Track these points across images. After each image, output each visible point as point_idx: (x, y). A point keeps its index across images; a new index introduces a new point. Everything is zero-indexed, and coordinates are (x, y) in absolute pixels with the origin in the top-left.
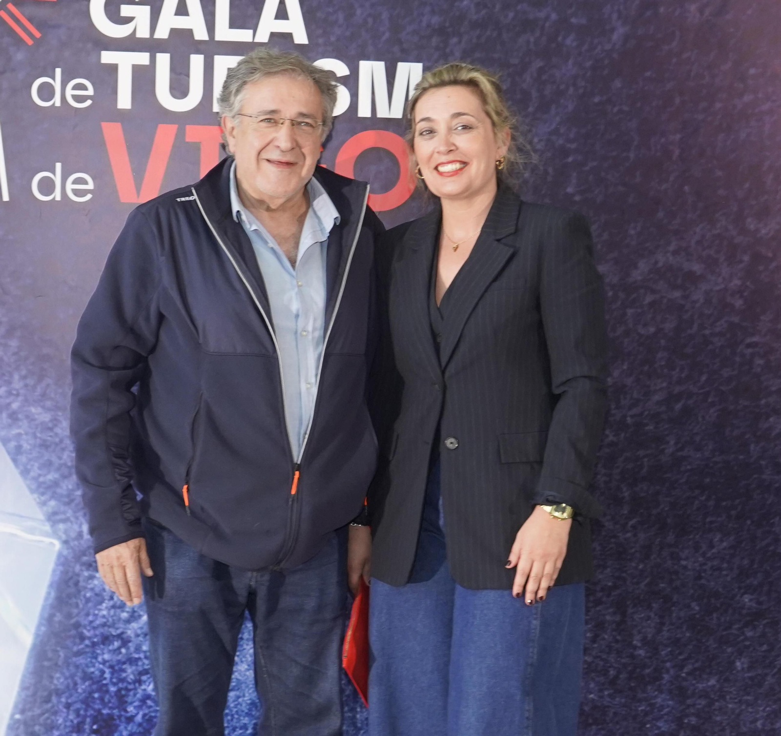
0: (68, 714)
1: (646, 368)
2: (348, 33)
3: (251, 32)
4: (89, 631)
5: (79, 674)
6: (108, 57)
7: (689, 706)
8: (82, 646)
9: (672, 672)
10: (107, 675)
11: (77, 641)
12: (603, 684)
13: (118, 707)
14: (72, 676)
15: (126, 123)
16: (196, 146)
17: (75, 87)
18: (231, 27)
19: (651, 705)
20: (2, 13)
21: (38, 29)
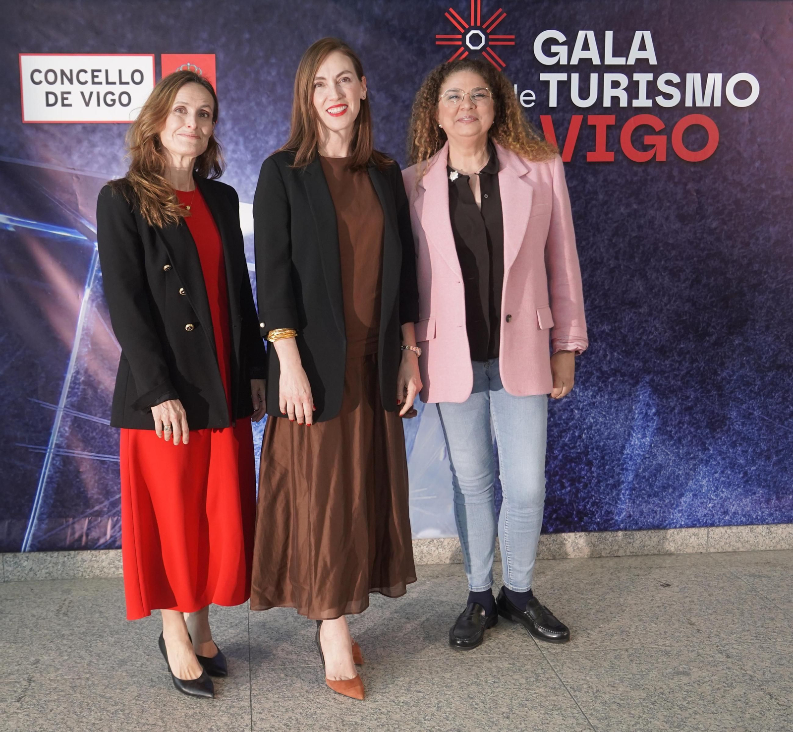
2: (680, 58)
3: (625, 59)
6: (544, 77)
15: (554, 115)
16: (594, 127)
17: (525, 95)
18: (613, 56)
20: (484, 53)
21: (504, 62)
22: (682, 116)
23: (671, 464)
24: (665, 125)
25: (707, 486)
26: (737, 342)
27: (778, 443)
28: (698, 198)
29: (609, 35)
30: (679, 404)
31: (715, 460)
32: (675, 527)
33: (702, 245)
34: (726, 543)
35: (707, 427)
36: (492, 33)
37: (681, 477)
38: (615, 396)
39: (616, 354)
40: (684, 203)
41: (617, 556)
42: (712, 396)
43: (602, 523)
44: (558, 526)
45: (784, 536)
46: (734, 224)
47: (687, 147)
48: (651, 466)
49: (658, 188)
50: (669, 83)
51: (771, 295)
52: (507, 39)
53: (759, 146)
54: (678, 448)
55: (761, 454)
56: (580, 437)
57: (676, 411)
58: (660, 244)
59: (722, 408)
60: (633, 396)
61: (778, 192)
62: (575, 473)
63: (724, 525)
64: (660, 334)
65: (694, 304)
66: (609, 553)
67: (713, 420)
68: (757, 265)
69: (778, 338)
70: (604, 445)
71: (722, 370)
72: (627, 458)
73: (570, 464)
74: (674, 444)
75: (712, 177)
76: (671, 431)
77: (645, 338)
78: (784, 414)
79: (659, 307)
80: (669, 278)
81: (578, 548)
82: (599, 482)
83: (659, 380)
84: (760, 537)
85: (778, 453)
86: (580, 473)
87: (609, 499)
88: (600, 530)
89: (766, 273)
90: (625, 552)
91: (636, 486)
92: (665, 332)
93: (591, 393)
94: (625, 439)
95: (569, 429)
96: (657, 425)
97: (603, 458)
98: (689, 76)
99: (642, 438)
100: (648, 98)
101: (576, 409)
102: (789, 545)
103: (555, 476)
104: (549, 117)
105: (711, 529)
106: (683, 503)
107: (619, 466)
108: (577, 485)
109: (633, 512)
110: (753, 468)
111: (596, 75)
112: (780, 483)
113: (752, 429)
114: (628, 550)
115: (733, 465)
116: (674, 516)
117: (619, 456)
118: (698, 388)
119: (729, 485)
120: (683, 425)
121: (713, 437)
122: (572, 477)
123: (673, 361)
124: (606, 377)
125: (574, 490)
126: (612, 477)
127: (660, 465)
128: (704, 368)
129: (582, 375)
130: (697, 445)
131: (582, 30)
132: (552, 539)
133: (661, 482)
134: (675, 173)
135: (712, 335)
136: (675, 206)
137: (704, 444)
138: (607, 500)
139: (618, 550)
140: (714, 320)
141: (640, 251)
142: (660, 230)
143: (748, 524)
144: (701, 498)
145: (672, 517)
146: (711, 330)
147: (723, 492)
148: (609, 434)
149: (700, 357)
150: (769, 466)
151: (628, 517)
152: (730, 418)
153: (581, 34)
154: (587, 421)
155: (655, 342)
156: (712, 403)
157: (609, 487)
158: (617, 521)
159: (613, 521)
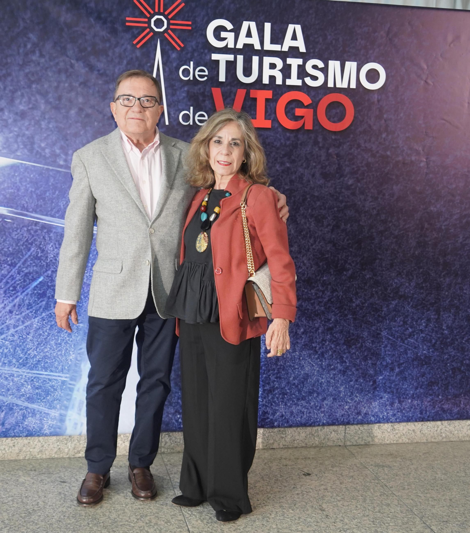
1: (451, 204)
2: (324, 48)
3: (280, 46)
6: (215, 57)
7: (466, 355)
9: (459, 340)
12: (430, 347)
15: (223, 88)
16: (255, 100)
17: (199, 71)
18: (271, 43)
19: (450, 355)
20: (166, 35)
21: (182, 42)
22: (325, 94)
23: (316, 374)
24: (312, 101)
25: (344, 392)
26: (368, 276)
27: (399, 357)
28: (338, 160)
29: (268, 26)
30: (323, 325)
31: (351, 371)
32: (319, 425)
33: (341, 198)
34: (359, 438)
35: (344, 344)
36: (172, 19)
37: (324, 384)
40: (327, 164)
41: (272, 449)
42: (348, 319)
45: (404, 432)
46: (366, 182)
47: (329, 119)
48: (300, 375)
49: (307, 150)
50: (315, 67)
51: (395, 240)
52: (185, 25)
53: (385, 121)
54: (321, 361)
55: (386, 366)
57: (320, 331)
58: (308, 196)
59: (356, 329)
61: (400, 158)
63: (357, 424)
64: (307, 268)
65: (334, 245)
66: (266, 445)
67: (349, 339)
68: (384, 216)
69: (400, 274)
71: (356, 299)
72: (280, 368)
74: (318, 358)
75: (348, 144)
76: (316, 347)
78: (405, 334)
79: (307, 247)
80: (315, 224)
83: (307, 306)
84: (386, 433)
85: (399, 365)
87: (266, 402)
89: (391, 222)
90: (279, 445)
91: (288, 391)
92: (312, 267)
96: (305, 342)
98: (331, 63)
99: (293, 352)
100: (298, 78)
102: (409, 439)
104: (219, 90)
105: (347, 426)
106: (325, 405)
107: (274, 375)
109: (285, 413)
110: (380, 378)
111: (257, 57)
112: (401, 389)
113: (380, 346)
114: (281, 444)
115: (364, 375)
117: (274, 367)
118: (337, 312)
119: (361, 391)
120: (326, 342)
121: (349, 352)
123: (318, 290)
126: (269, 384)
127: (307, 375)
128: (342, 296)
130: (337, 358)
131: (246, 20)
133: (308, 388)
134: (320, 139)
135: (349, 270)
136: (319, 166)
137: (342, 357)
138: (264, 402)
139: (273, 443)
140: (350, 258)
141: (292, 201)
142: (307, 185)
143: (377, 423)
144: (339, 401)
145: (316, 416)
146: (348, 266)
147: (357, 397)
149: (339, 288)
150: (393, 376)
151: (281, 417)
152: (363, 337)
153: (245, 25)
155: (303, 274)
156: (349, 325)
157: (266, 392)
158: (272, 419)
159: (269, 420)
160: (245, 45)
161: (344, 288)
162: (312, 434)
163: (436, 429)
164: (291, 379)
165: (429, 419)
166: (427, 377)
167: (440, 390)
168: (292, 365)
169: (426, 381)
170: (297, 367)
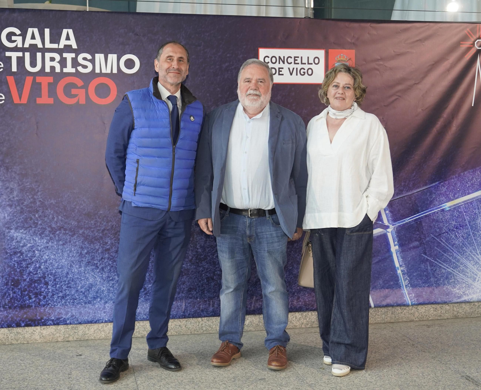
0: (3, 279)
2: (91, 45)
3: (57, 45)
4: (9, 250)
5: (6, 265)
6: (8, 54)
7: (217, 268)
8: (7, 256)
9: (211, 256)
10: (16, 265)
11: (5, 254)
12: (187, 262)
13: (20, 276)
14: (4, 266)
15: (15, 76)
16: (40, 84)
18: (50, 43)
19: (204, 268)
22: (94, 78)
23: (98, 284)
24: (84, 83)
29: (47, 31)
30: (102, 247)
32: (102, 322)
37: (105, 291)
38: (61, 243)
39: (60, 217)
41: (68, 341)
43: (56, 320)
44: (27, 322)
47: (98, 96)
48: (86, 285)
50: (85, 59)
54: (102, 274)
56: (40, 267)
57: (100, 251)
60: (72, 242)
62: (37, 289)
64: (87, 205)
66: (63, 339)
70: (55, 273)
72: (70, 280)
73: (34, 284)
74: (100, 272)
76: (97, 264)
77: (77, 207)
79: (86, 189)
81: (43, 336)
82: (53, 295)
83: (88, 233)
86: (40, 289)
87: (60, 305)
88: (54, 324)
90: (73, 338)
91: (77, 297)
92: (90, 204)
93: (46, 241)
94: (68, 268)
95: (33, 263)
96: (88, 260)
97: (55, 280)
98: (97, 56)
99: (79, 268)
100: (72, 67)
101: (36, 250)
102: (177, 332)
103: (25, 291)
104: (12, 77)
106: (107, 307)
107: (65, 285)
108: (39, 297)
109: (75, 313)
110: (150, 286)
111: (40, 54)
114: (75, 337)
116: (101, 315)
117: (65, 279)
118: (112, 237)
120: (105, 260)
122: (36, 292)
123: (96, 221)
124: (54, 231)
125: (37, 300)
126: (61, 292)
127: (92, 284)
128: (116, 226)
129: (39, 230)
130: (114, 272)
131: (31, 27)
132: (25, 330)
133: (93, 294)
139: (68, 337)
145: (99, 316)
148: (58, 265)
149: (112, 219)
151: (72, 316)
153: (30, 30)
154: (43, 257)
155: (84, 210)
157: (60, 298)
158: (65, 318)
159: (63, 319)
160: (30, 45)
161: (117, 219)
162: (99, 330)
163: (198, 324)
164: (79, 288)
165: (190, 316)
166: (186, 285)
167: (198, 294)
168: (79, 277)
169: (187, 288)
170: (83, 279)
